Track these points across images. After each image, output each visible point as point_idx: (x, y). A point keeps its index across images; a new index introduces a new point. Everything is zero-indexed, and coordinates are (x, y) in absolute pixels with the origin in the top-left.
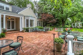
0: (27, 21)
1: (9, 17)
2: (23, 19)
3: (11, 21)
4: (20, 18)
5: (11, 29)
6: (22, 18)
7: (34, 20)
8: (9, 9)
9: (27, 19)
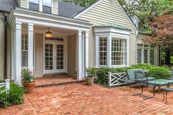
0: (101, 44)
1: (49, 33)
2: (87, 35)
3: (55, 44)
4: (80, 34)
5: (55, 71)
6: (84, 33)
7: (126, 40)
8: (52, 9)
9: (103, 36)
